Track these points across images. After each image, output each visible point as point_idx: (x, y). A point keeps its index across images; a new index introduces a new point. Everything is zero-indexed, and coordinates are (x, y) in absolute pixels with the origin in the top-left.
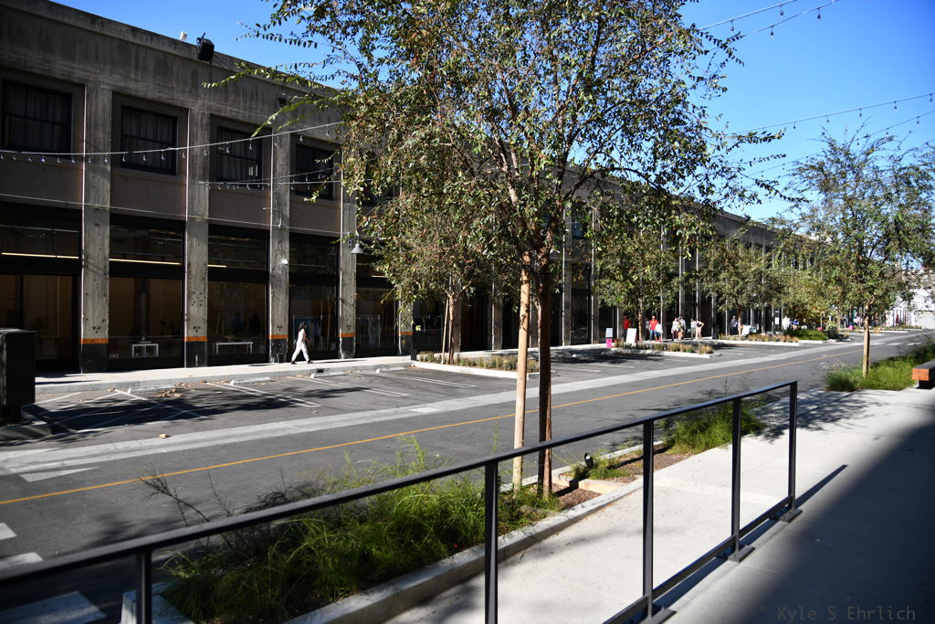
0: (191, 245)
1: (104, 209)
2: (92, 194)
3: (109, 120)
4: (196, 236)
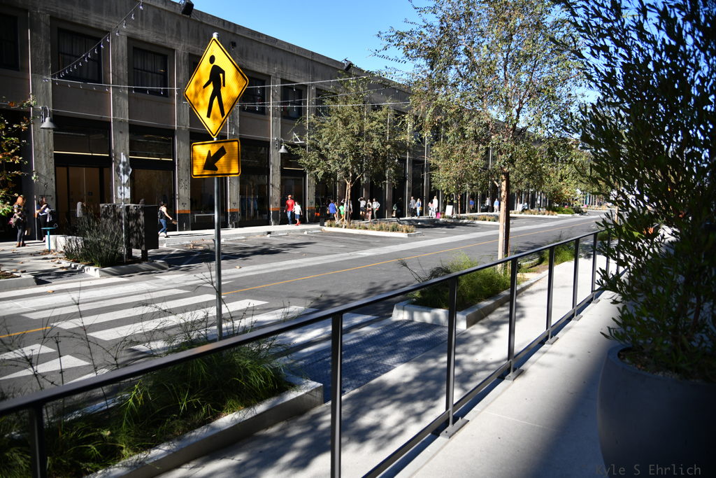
0: (179, 147)
1: (125, 121)
2: (118, 110)
3: (126, 58)
4: (182, 141)
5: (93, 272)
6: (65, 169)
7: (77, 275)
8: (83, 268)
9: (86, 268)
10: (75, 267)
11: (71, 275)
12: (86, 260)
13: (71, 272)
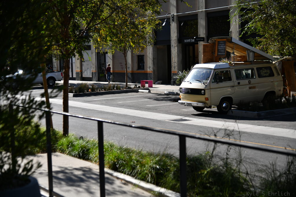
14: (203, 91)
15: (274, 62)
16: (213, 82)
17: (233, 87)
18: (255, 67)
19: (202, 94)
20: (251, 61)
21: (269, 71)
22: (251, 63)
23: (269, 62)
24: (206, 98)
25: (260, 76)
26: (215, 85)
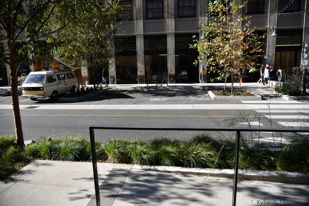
2: (307, 23)
5: (286, 97)
6: (280, 52)
7: (278, 98)
8: (281, 95)
9: (283, 95)
10: (278, 95)
11: (276, 98)
12: (283, 92)
13: (276, 97)
14: (41, 88)
15: (73, 71)
16: (47, 83)
17: (57, 84)
18: (65, 73)
19: (41, 90)
20: (62, 70)
21: (71, 75)
22: (63, 71)
23: (70, 71)
24: (44, 92)
25: (68, 78)
26: (48, 84)
